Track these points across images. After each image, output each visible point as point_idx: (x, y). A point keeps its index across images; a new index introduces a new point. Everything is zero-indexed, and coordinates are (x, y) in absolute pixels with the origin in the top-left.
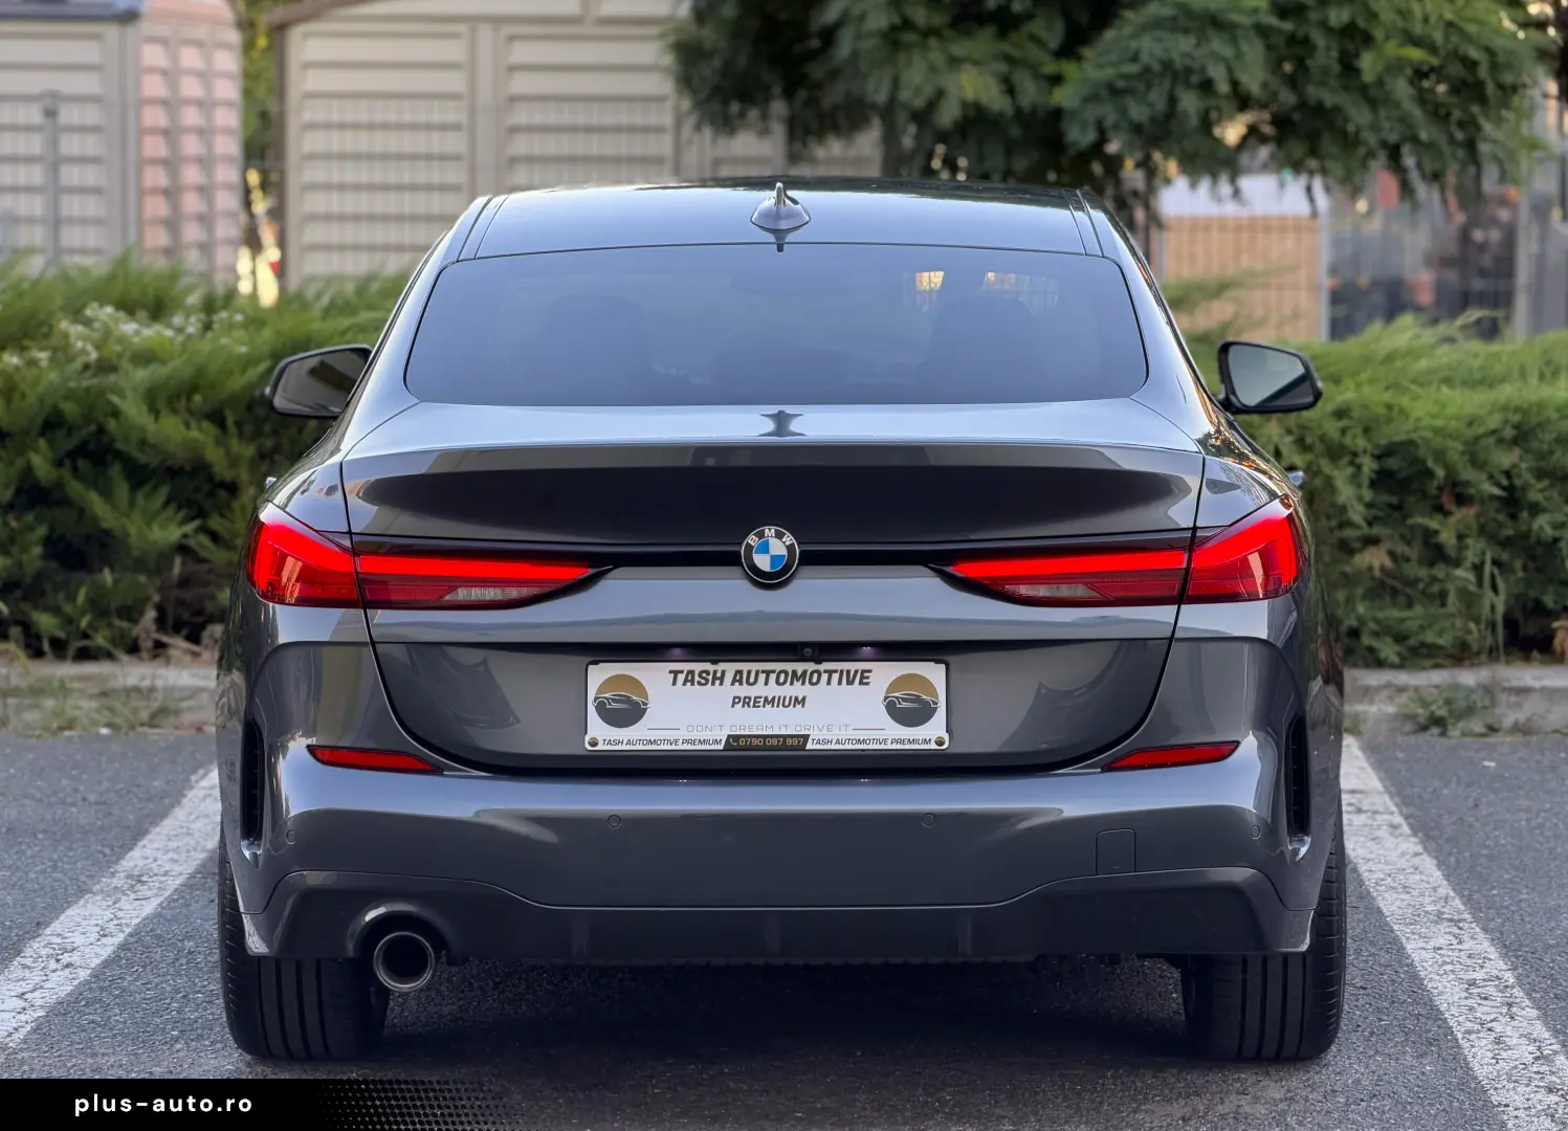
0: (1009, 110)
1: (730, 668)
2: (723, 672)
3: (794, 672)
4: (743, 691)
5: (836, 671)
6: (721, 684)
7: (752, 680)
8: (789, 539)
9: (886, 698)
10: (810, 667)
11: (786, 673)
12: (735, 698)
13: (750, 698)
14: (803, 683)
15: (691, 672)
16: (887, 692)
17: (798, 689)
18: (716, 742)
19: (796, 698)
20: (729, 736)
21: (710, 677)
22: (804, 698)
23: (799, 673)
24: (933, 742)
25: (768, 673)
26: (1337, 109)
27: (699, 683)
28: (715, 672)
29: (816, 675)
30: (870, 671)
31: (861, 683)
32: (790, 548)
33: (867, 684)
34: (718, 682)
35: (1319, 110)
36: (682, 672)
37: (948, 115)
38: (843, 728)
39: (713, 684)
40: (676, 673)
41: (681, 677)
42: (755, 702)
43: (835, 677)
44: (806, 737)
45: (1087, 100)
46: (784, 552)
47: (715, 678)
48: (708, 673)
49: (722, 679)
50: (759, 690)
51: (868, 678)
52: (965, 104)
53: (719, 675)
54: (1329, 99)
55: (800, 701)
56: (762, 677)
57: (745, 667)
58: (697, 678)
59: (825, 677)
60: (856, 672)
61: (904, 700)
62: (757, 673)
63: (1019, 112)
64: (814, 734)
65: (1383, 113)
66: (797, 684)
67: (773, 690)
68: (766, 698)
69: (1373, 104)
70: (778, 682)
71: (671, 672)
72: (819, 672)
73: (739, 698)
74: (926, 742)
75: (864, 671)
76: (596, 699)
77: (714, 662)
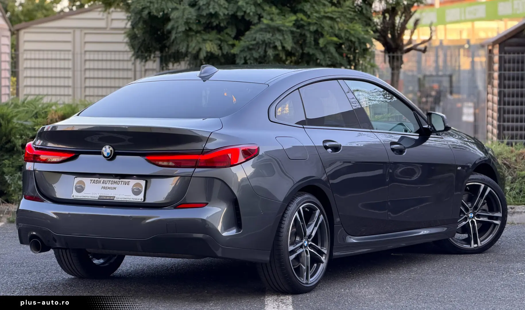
0: (220, 54)
1: (102, 180)
2: (101, 181)
3: (115, 181)
4: (104, 185)
5: (123, 181)
6: (100, 183)
7: (106, 183)
8: (111, 149)
9: (132, 188)
10: (118, 180)
11: (113, 181)
12: (102, 187)
13: (105, 187)
14: (116, 184)
15: (94, 180)
16: (133, 187)
17: (115, 185)
18: (97, 197)
19: (114, 187)
20: (99, 196)
21: (98, 182)
22: (116, 188)
23: (116, 182)
24: (140, 200)
25: (109, 181)
26: (313, 55)
27: (96, 183)
28: (99, 180)
29: (119, 182)
30: (130, 182)
31: (128, 185)
32: (111, 151)
33: (129, 185)
34: (99, 183)
35: (308, 54)
36: (93, 180)
37: (202, 55)
38: (123, 195)
39: (98, 183)
40: (91, 180)
41: (92, 181)
42: (106, 188)
43: (123, 183)
44: (115, 197)
45: (241, 51)
46: (110, 152)
47: (99, 182)
48: (98, 181)
49: (100, 182)
50: (107, 185)
51: (129, 183)
52: (207, 52)
53: (100, 181)
54: (311, 52)
55: (115, 188)
56: (108, 182)
57: (105, 179)
58: (95, 182)
59: (121, 182)
60: (127, 182)
61: (136, 189)
62: (107, 181)
63: (223, 55)
64: (116, 196)
65: (327, 56)
66: (115, 184)
67: (110, 185)
68: (108, 187)
69: (324, 53)
70: (111, 184)
71: (90, 180)
72: (120, 182)
73: (103, 187)
74: (139, 199)
75: (128, 182)
76: (75, 186)
77: (99, 178)
